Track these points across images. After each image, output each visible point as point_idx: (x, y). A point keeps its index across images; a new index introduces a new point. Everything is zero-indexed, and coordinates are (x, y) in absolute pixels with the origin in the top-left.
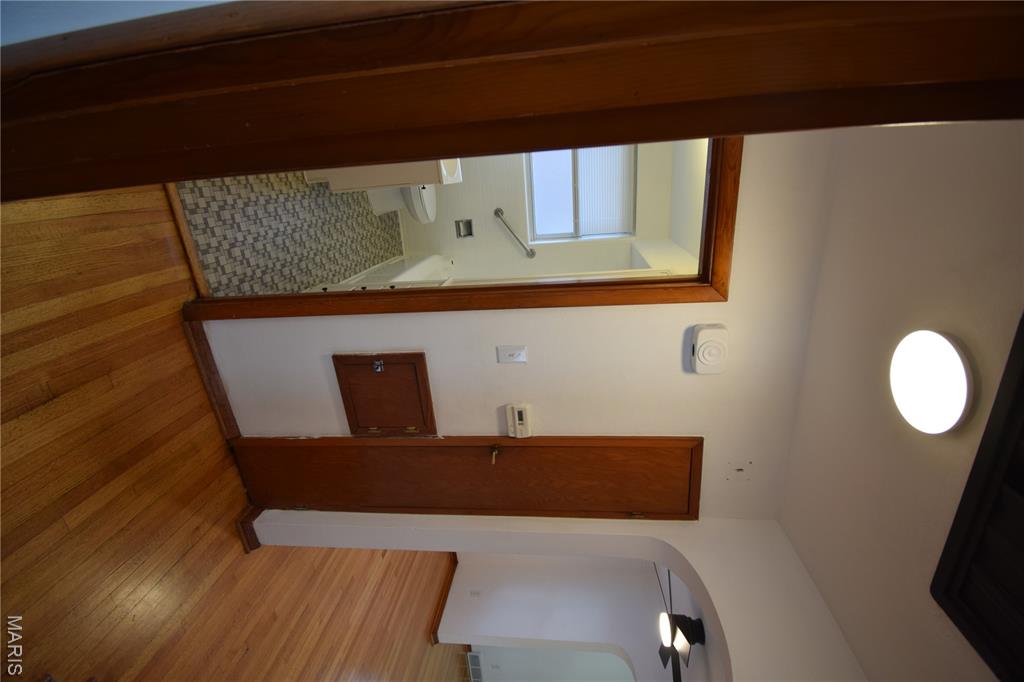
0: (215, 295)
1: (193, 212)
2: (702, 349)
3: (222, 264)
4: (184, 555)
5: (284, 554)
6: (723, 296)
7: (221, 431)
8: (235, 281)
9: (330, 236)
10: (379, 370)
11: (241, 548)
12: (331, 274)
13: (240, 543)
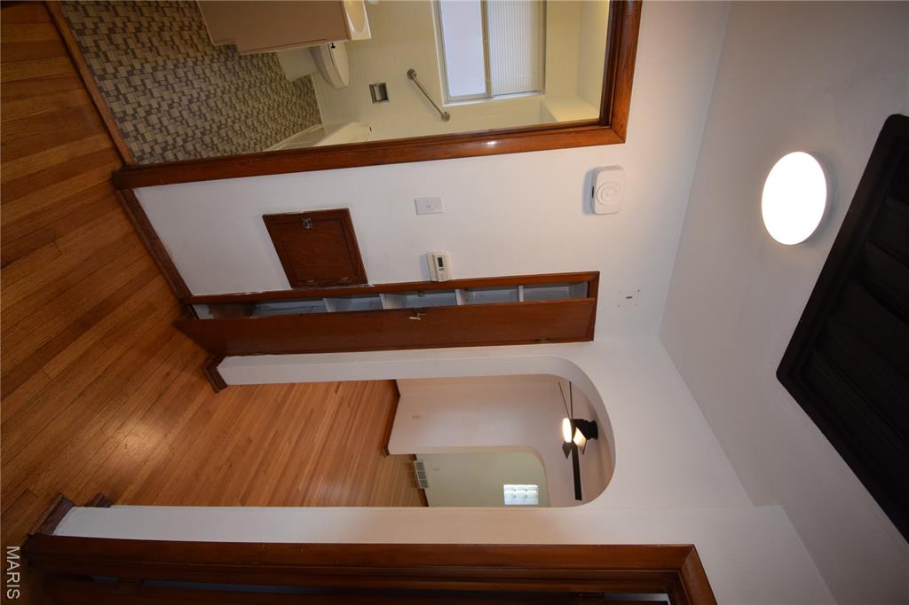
0: (141, 163)
1: (102, 78)
2: (601, 189)
3: (141, 132)
4: (160, 395)
5: (250, 392)
6: (621, 138)
7: (172, 290)
8: (158, 149)
9: (245, 102)
10: (308, 227)
11: (211, 388)
12: (252, 143)
13: (209, 384)
